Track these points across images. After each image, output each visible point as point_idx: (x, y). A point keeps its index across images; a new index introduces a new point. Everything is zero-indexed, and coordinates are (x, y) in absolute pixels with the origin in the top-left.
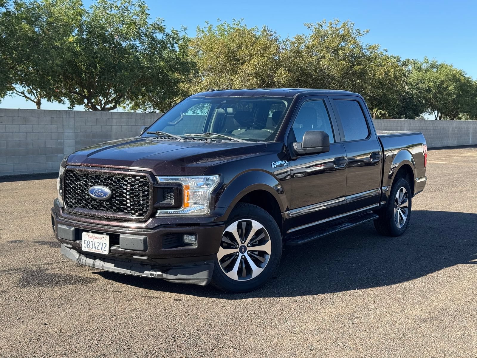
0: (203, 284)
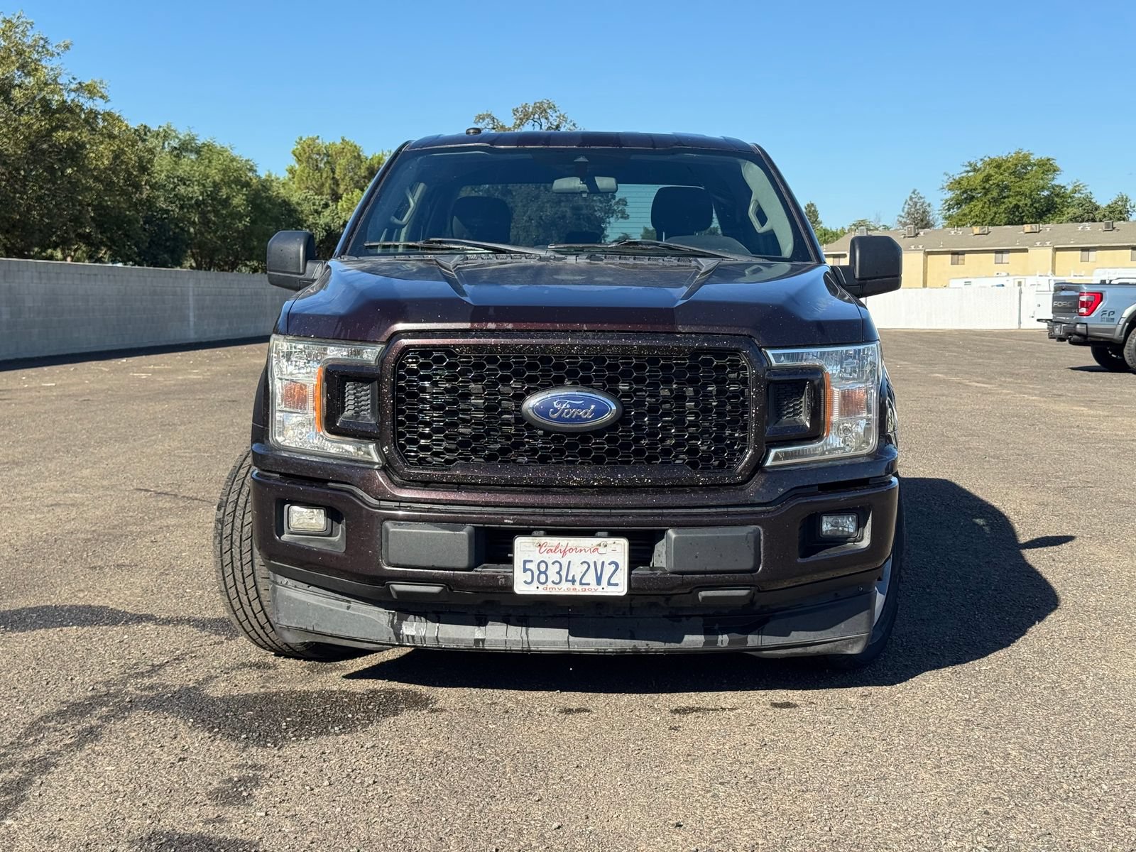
0: (856, 650)
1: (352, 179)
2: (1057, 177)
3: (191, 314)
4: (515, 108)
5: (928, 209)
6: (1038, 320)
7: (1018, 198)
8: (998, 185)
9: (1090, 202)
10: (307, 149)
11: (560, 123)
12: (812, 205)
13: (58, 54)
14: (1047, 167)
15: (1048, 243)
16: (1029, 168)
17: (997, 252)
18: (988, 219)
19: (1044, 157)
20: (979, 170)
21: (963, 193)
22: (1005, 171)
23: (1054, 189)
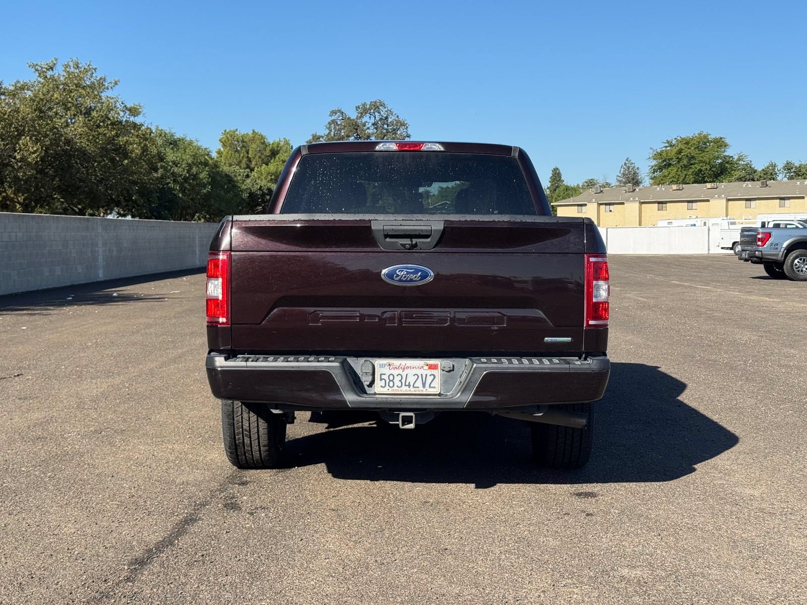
1: (260, 157)
2: (727, 150)
3: (197, 250)
4: (357, 105)
5: (637, 171)
6: (722, 248)
7: (701, 164)
8: (687, 156)
9: (750, 167)
10: (230, 138)
11: (388, 115)
12: (557, 169)
13: (112, 88)
14: (720, 143)
15: (723, 196)
16: (708, 144)
17: (689, 202)
18: (681, 179)
19: (718, 136)
20: (674, 145)
21: (664, 161)
22: (691, 146)
23: (725, 158)
